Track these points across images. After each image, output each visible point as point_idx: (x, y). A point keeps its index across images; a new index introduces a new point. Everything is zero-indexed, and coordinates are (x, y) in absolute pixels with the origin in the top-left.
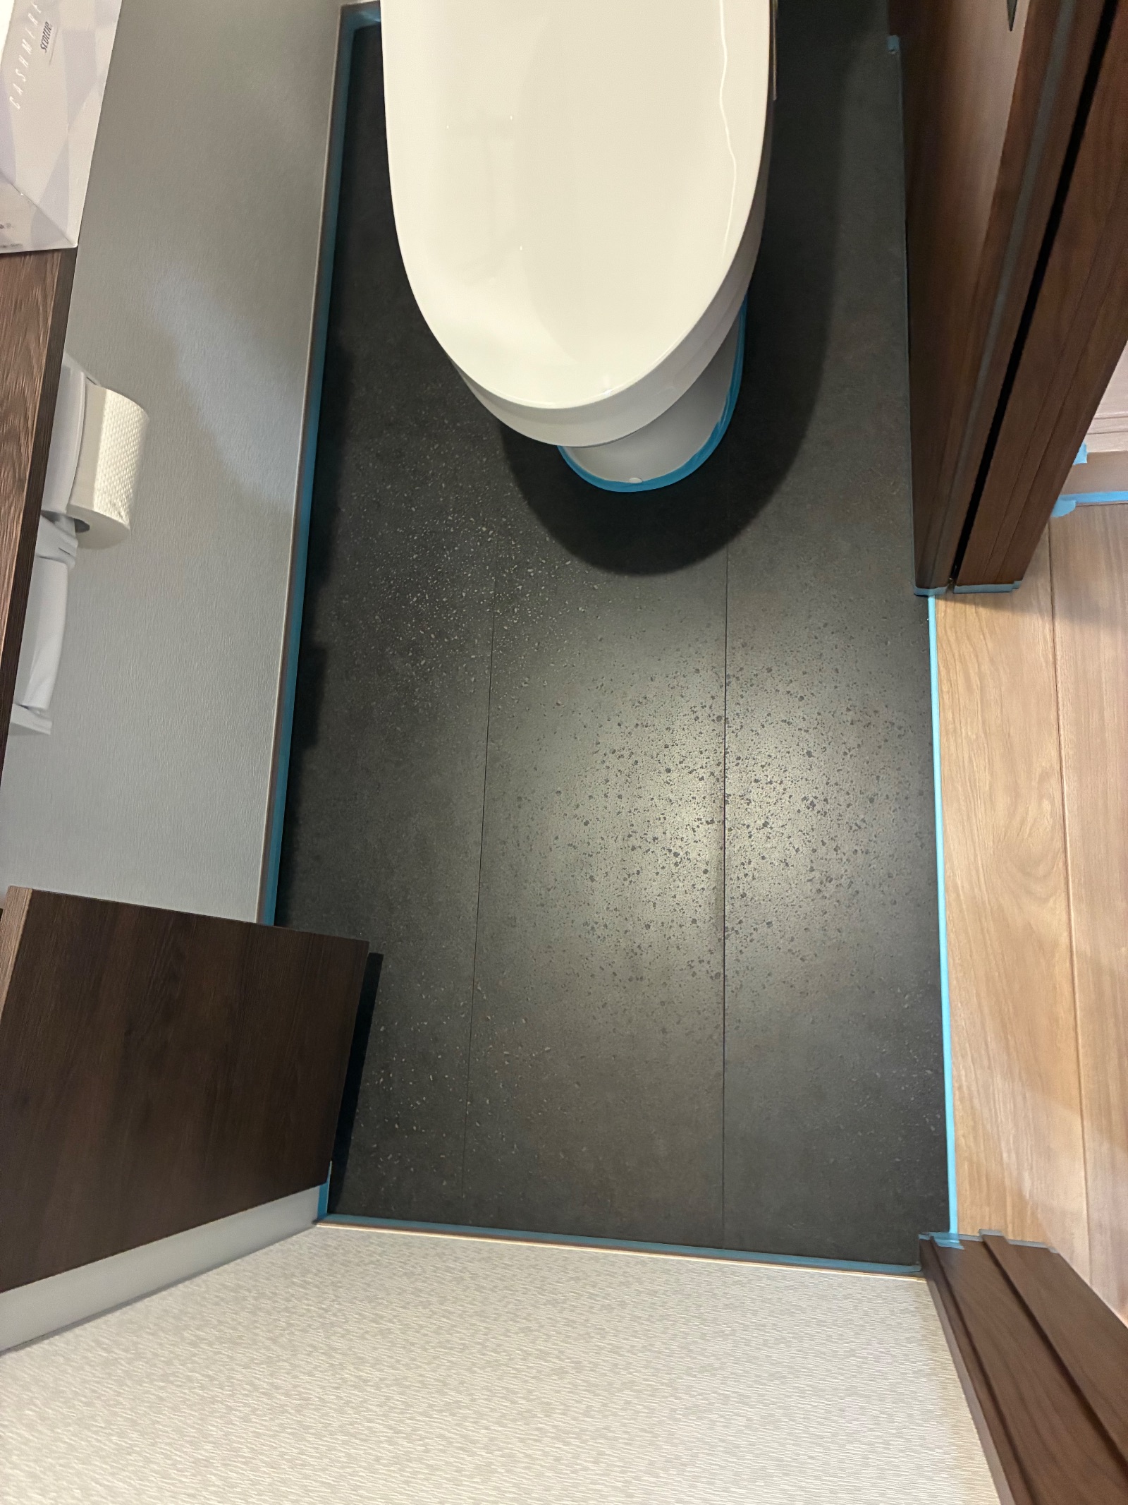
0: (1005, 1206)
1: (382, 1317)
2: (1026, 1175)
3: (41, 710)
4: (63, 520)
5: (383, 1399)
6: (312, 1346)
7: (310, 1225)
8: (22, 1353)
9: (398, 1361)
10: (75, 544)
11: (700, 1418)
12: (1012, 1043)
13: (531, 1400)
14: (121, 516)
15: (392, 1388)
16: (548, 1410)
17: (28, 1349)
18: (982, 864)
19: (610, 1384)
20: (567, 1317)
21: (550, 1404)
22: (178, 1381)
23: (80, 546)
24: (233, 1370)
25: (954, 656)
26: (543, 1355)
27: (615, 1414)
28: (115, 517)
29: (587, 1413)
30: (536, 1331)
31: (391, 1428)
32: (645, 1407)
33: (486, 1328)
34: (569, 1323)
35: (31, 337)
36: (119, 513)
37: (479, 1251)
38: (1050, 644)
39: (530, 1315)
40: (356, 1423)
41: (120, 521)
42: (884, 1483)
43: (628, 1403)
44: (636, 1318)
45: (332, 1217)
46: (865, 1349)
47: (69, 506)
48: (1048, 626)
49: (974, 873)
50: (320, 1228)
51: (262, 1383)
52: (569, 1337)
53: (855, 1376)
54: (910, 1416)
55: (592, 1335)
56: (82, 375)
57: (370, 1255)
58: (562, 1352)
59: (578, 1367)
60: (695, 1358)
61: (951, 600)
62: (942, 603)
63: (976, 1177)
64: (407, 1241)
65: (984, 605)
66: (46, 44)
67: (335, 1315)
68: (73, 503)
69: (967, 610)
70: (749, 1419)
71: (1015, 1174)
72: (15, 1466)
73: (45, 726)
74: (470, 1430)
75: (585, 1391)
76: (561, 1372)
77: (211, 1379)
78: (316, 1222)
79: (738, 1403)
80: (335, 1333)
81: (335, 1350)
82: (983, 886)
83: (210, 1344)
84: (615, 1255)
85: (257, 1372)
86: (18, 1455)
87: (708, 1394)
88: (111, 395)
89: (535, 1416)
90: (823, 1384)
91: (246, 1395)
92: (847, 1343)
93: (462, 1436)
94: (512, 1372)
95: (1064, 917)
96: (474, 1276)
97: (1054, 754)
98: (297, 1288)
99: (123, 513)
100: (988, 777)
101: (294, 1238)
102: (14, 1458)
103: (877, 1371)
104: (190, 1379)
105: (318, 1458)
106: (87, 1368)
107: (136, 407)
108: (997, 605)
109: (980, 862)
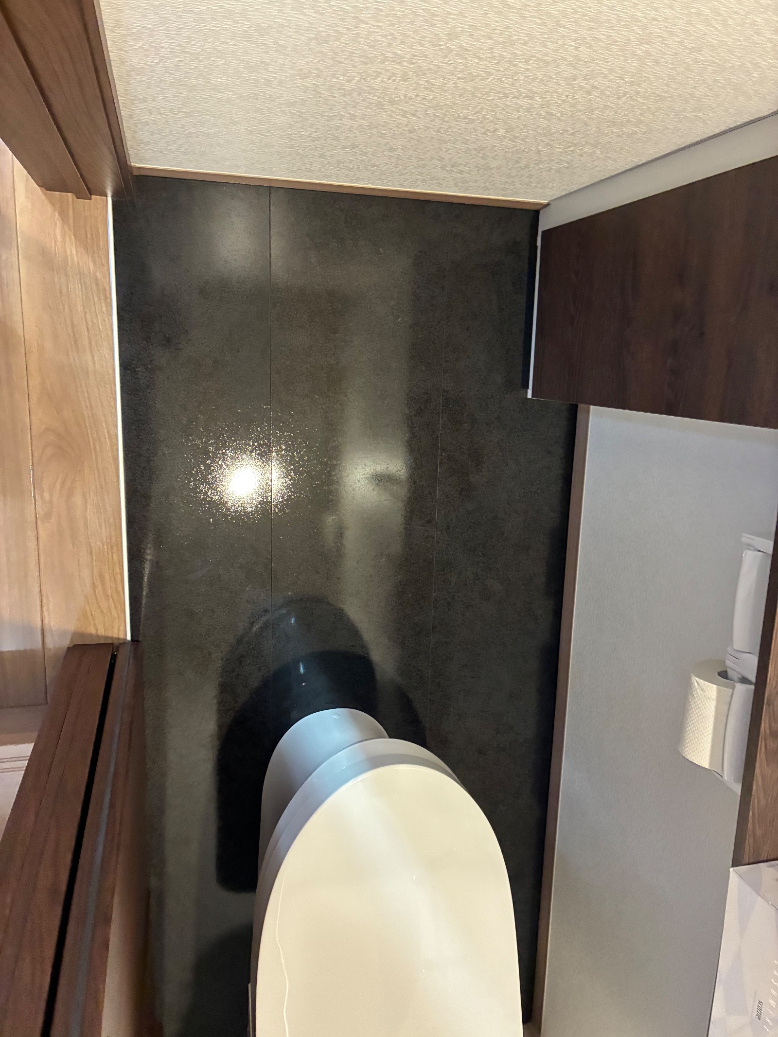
0: (74, 217)
1: (510, 140)
2: (59, 238)
3: (749, 549)
4: (736, 679)
5: (517, 84)
6: (561, 120)
7: (551, 203)
8: (756, 116)
9: (503, 109)
10: (729, 663)
11: (301, 70)
12: (70, 330)
13: (416, 83)
14: (697, 682)
15: (510, 92)
16: (404, 77)
17: (752, 118)
18: (92, 454)
19: (359, 94)
20: (383, 140)
21: (402, 81)
22: (654, 97)
23: (724, 662)
24: (616, 104)
25: (113, 600)
26: (404, 114)
27: (359, 73)
28: (701, 681)
29: (378, 74)
30: (406, 131)
31: (514, 65)
32: (337, 78)
33: (440, 132)
34: (382, 135)
35: (763, 802)
36: (698, 684)
37: (439, 185)
38: (45, 609)
39: (409, 141)
40: (537, 68)
41: (697, 679)
42: (177, 25)
43: (349, 81)
44: (336, 139)
45: (537, 208)
46: (178, 118)
47: (733, 688)
48: (46, 621)
49: (98, 448)
50: (545, 200)
51: (598, 95)
52: (384, 126)
53: (188, 99)
54: (153, 71)
55: (367, 128)
56: (725, 778)
57: (513, 182)
58: (390, 116)
59: (380, 105)
60: (298, 111)
61: (115, 638)
62: (122, 636)
63: (94, 237)
64: (487, 192)
65: (91, 635)
66: (759, 1005)
67: (543, 141)
68: (731, 691)
69: (103, 632)
70: (266, 69)
71: (67, 238)
72: (770, 40)
73: (746, 538)
74: (460, 63)
75: (378, 90)
76: (392, 102)
77: (632, 99)
78: (548, 205)
79: (273, 81)
80: (544, 129)
81: (545, 118)
82: (91, 440)
83: (629, 121)
84: (345, 182)
85: (600, 103)
86: (768, 47)
87: (292, 87)
88: (705, 764)
89: (414, 72)
90: (211, 94)
91: (609, 87)
92: (190, 122)
93: (466, 59)
94: (427, 103)
95: (33, 417)
96: (443, 167)
97: (41, 532)
98: (566, 159)
99: (696, 684)
100: (88, 516)
101: (564, 193)
102: (770, 45)
103: (172, 102)
104: (645, 98)
105: (566, 45)
106: (714, 105)
107: (688, 757)
108: (82, 635)
109: (93, 456)
